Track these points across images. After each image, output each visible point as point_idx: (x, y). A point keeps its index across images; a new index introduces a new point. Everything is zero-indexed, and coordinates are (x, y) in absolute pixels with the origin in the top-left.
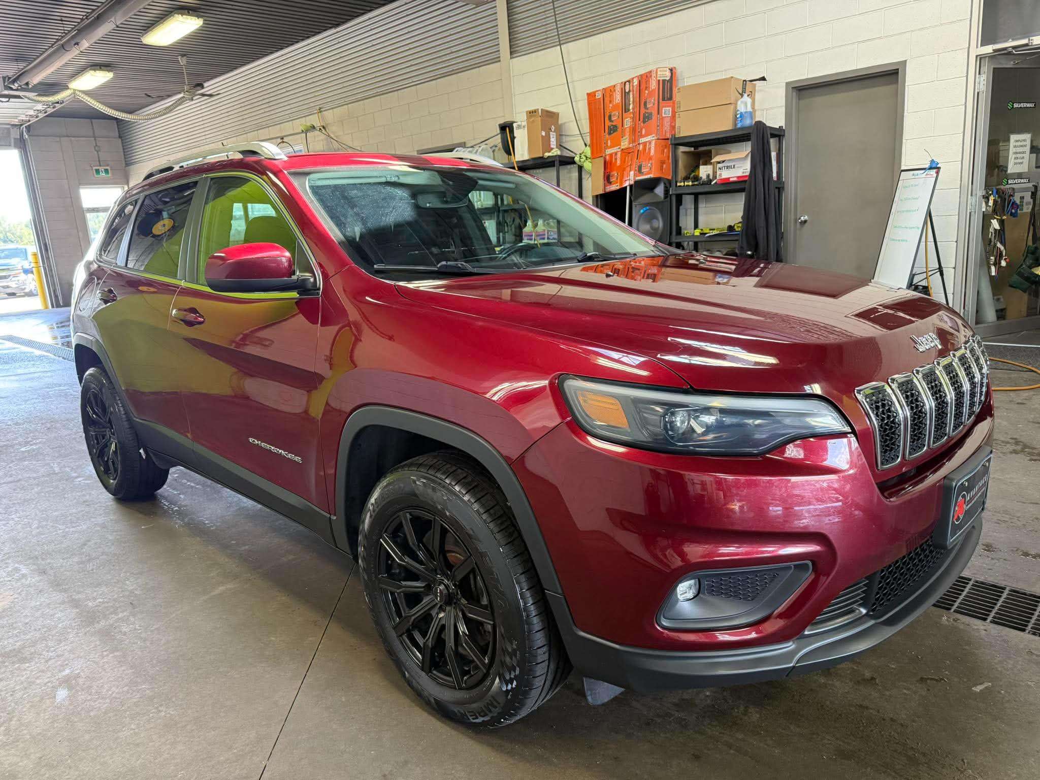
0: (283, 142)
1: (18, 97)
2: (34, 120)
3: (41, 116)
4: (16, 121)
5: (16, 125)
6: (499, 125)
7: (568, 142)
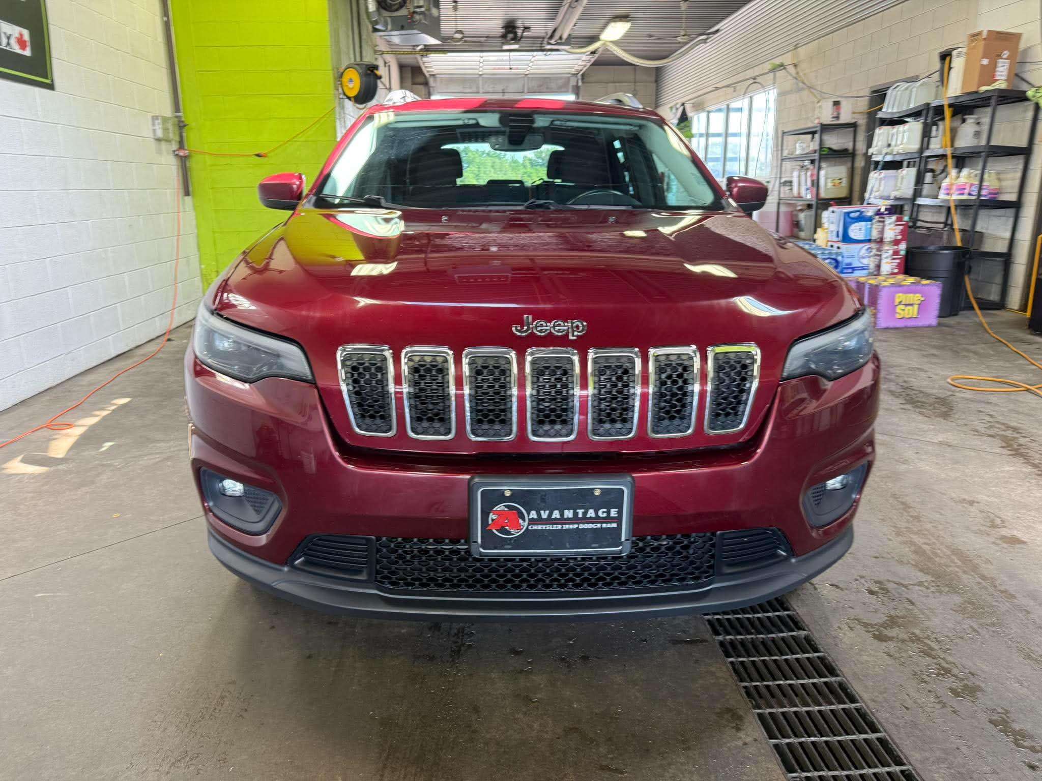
0: (755, 83)
1: (557, 50)
2: (585, 69)
3: (589, 65)
4: (573, 71)
5: (574, 74)
6: (941, 53)
7: (1029, 71)
